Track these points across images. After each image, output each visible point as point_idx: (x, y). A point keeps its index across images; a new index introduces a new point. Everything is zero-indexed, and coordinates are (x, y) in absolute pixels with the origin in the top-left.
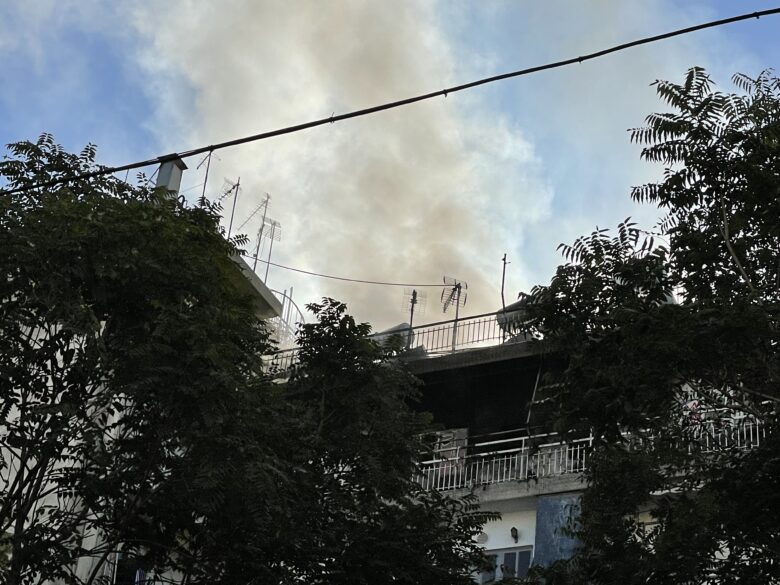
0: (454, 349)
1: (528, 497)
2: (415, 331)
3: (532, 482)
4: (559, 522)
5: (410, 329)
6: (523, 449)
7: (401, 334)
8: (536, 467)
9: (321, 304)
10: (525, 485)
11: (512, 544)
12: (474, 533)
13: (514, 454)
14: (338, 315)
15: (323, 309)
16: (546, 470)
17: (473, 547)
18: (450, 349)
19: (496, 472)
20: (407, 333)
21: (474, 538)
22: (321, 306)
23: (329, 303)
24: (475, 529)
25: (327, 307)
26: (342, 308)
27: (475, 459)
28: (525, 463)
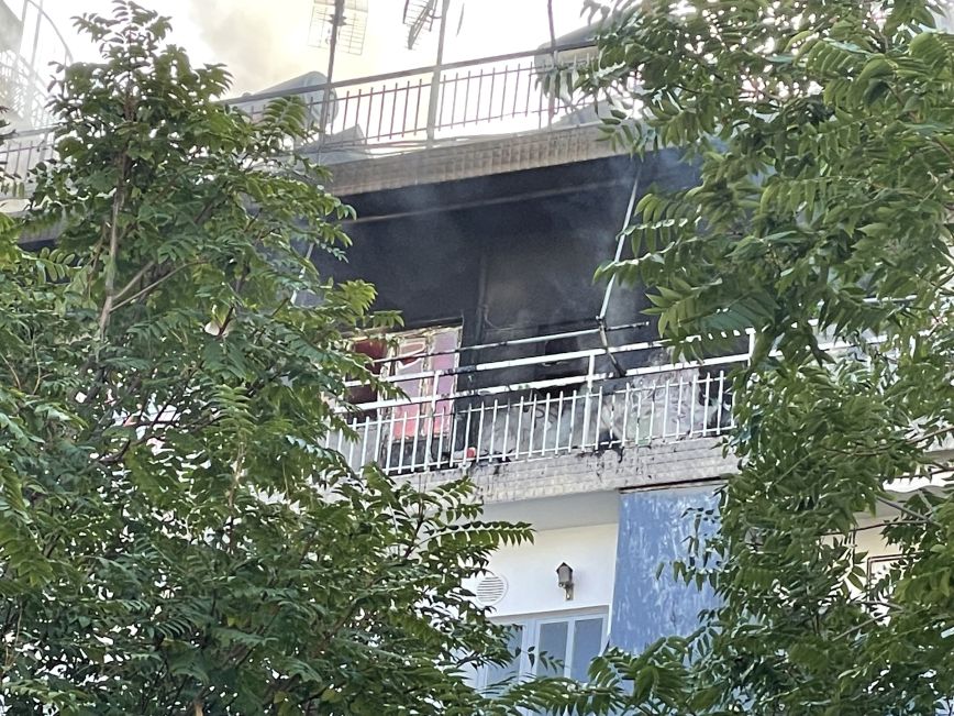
0: (430, 138)
1: (601, 492)
2: (341, 92)
3: (610, 455)
4: (669, 551)
5: (328, 86)
6: (590, 378)
7: (306, 98)
8: (619, 422)
9: (110, 17)
10: (594, 461)
11: (559, 602)
12: (469, 572)
13: (568, 390)
14: (152, 47)
15: (114, 28)
16: (643, 430)
17: (464, 606)
18: (423, 136)
19: (525, 431)
20: (319, 95)
21: (466, 583)
22: (109, 23)
23: (130, 16)
24: (470, 563)
25: (124, 25)
26: (161, 28)
27: (476, 400)
28: (594, 412)
